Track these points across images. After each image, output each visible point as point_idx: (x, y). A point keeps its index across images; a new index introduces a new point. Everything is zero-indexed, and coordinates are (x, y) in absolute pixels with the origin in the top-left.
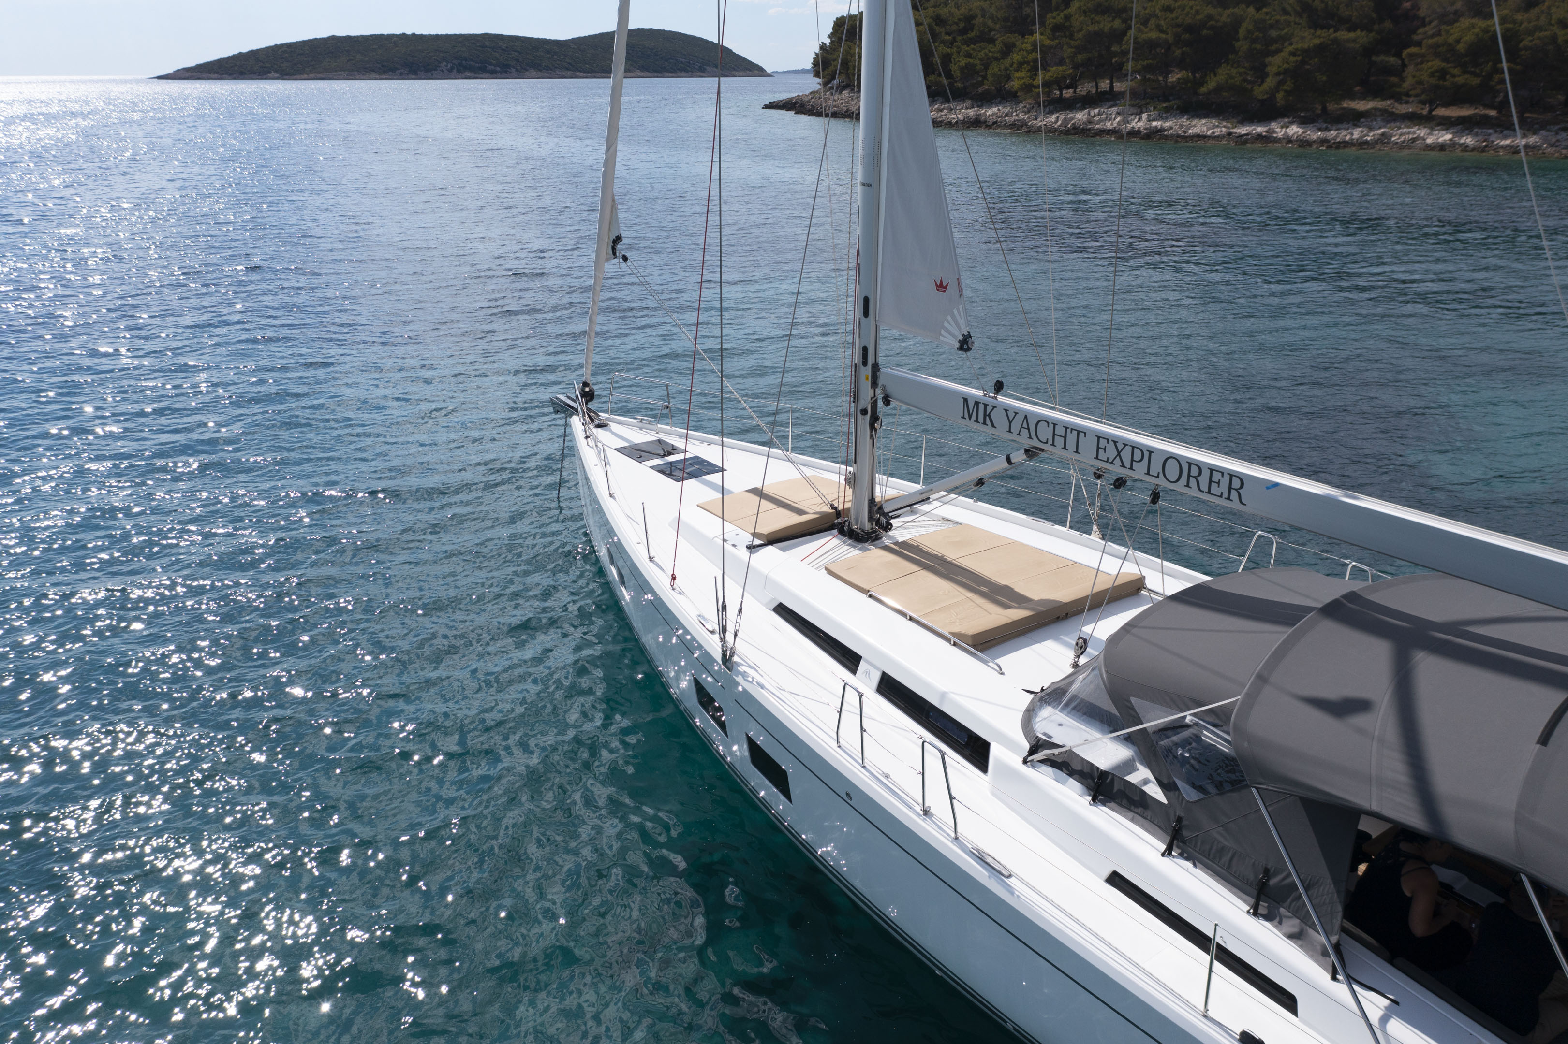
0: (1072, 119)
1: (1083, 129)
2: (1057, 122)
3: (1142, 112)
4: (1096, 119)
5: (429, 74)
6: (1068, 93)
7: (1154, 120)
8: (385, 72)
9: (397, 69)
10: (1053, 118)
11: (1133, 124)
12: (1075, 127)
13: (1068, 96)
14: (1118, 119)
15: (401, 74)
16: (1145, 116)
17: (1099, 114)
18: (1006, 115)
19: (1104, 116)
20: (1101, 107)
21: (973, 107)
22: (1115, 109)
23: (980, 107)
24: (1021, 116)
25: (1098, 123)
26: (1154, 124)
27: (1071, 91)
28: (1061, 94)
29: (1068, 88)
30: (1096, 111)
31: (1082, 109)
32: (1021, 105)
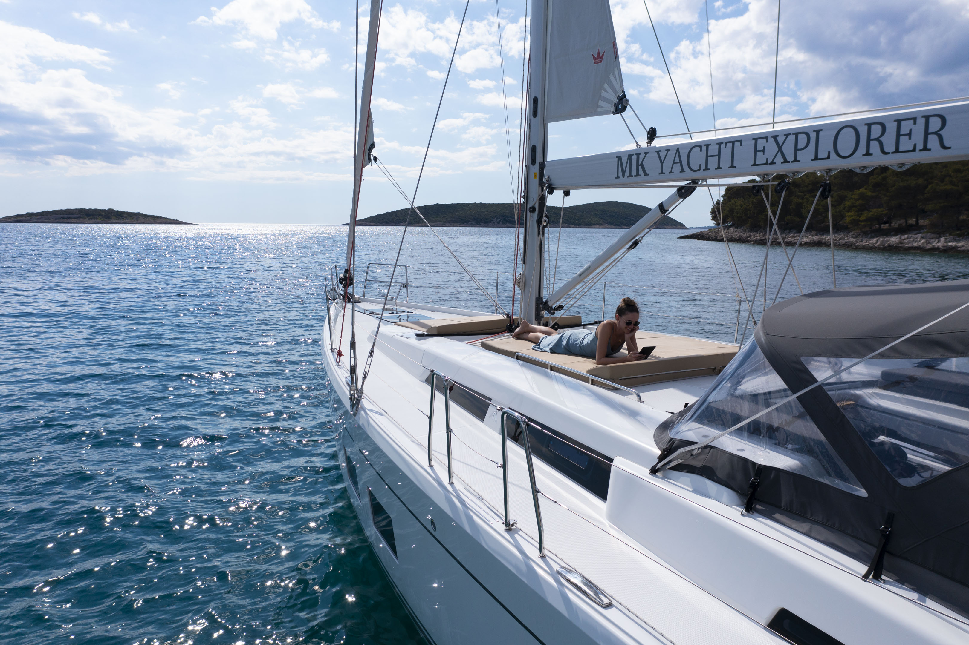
0: (888, 241)
1: (896, 246)
2: (876, 243)
3: (940, 237)
4: (906, 241)
5: (487, 224)
6: (885, 226)
7: (950, 242)
8: (463, 223)
9: (469, 221)
10: (874, 240)
11: (934, 244)
12: (890, 246)
13: (885, 228)
14: (922, 241)
15: (471, 224)
16: (942, 239)
17: (908, 238)
18: (840, 239)
19: (912, 239)
20: (910, 234)
21: (817, 235)
22: (920, 235)
23: (823, 235)
24: (851, 240)
25: (907, 243)
26: (950, 244)
27: (887, 225)
28: (880, 227)
29: (885, 223)
30: (906, 236)
31: (895, 235)
32: (851, 233)
